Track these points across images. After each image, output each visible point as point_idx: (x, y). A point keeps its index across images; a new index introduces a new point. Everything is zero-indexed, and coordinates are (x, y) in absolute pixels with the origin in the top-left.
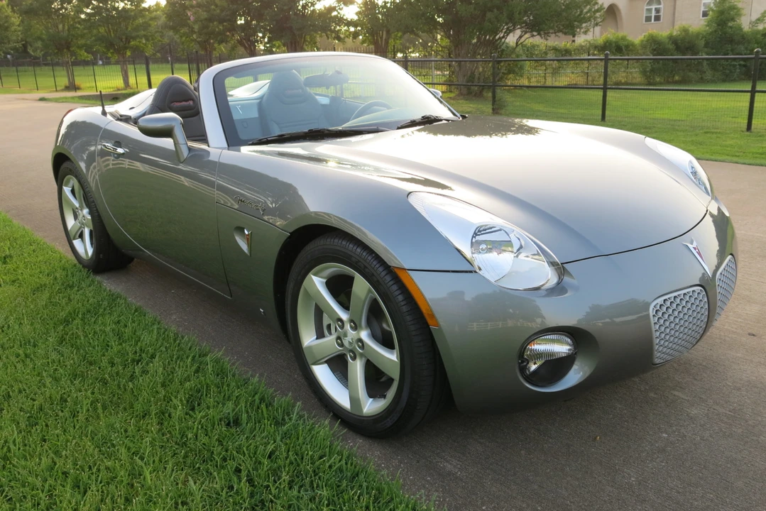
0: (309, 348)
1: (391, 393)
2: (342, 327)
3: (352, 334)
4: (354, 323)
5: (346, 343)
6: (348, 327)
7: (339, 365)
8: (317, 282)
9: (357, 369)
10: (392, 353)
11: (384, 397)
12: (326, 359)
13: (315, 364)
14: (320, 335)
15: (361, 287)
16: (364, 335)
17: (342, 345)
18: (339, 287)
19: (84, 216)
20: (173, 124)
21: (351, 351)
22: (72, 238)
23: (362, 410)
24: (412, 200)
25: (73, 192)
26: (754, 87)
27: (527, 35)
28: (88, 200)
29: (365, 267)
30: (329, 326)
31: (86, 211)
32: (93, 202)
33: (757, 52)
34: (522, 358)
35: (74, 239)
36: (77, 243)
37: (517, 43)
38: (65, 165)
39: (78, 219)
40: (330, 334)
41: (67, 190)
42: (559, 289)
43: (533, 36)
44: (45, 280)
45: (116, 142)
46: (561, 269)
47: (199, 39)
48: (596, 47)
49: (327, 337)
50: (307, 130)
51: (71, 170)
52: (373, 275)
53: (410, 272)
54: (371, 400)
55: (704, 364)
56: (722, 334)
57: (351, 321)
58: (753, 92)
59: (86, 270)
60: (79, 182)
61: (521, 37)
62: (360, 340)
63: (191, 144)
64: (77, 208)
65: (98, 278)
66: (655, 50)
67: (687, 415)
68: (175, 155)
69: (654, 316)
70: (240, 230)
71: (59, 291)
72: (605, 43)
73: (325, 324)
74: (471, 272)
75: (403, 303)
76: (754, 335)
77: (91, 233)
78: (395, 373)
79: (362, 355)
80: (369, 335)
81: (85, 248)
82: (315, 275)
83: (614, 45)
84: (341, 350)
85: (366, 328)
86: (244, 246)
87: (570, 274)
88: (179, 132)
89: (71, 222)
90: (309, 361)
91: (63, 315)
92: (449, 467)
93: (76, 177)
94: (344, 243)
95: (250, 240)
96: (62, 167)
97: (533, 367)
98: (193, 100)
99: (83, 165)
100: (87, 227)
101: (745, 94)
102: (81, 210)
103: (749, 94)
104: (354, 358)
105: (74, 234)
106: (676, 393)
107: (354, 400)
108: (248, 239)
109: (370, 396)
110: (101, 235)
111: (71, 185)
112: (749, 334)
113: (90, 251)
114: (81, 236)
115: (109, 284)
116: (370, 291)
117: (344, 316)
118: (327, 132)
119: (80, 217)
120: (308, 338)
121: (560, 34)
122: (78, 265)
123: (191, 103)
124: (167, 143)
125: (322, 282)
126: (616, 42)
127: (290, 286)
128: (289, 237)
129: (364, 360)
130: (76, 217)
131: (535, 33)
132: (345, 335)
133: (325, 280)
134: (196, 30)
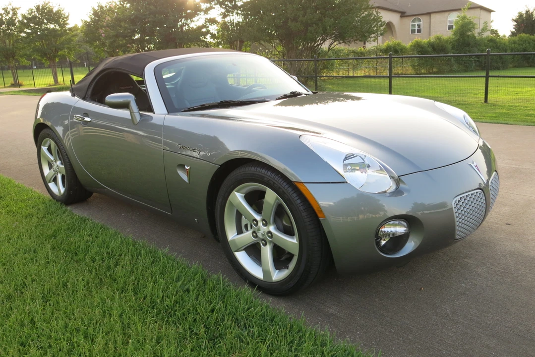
0: (233, 241)
1: (292, 265)
2: (257, 225)
3: (263, 229)
4: (266, 221)
5: (260, 235)
6: (260, 224)
8: (238, 197)
9: (267, 252)
10: (293, 239)
11: (287, 268)
12: (243, 248)
13: (236, 251)
14: (240, 232)
15: (271, 197)
16: (272, 228)
17: (256, 237)
19: (57, 166)
20: (129, 99)
21: (263, 240)
22: (48, 182)
23: (272, 279)
24: (302, 139)
25: (49, 150)
26: (487, 74)
29: (274, 183)
30: (246, 226)
31: (59, 162)
32: (67, 155)
33: (488, 51)
34: (378, 237)
35: (49, 182)
36: (52, 185)
37: (329, 48)
38: (44, 131)
39: (54, 168)
40: (247, 230)
41: (44, 149)
42: (398, 192)
44: (31, 211)
45: (85, 113)
48: (381, 51)
49: (245, 233)
50: (219, 102)
51: (48, 135)
52: (280, 188)
53: (304, 184)
54: (277, 271)
55: (481, 242)
56: (490, 225)
57: (263, 220)
58: (487, 77)
59: (59, 203)
60: (56, 142)
62: (270, 232)
64: (52, 161)
65: (69, 208)
66: (420, 52)
67: (476, 273)
69: (455, 207)
70: (182, 166)
71: (44, 217)
72: (387, 48)
73: (243, 224)
74: (343, 182)
75: (300, 205)
76: (509, 224)
77: (63, 177)
78: (296, 251)
80: (275, 229)
81: (59, 189)
82: (237, 192)
83: (393, 49)
84: (255, 240)
85: (273, 224)
86: (185, 177)
87: (403, 183)
89: (46, 171)
90: (233, 249)
91: (50, 232)
92: (331, 311)
93: (53, 139)
95: (188, 173)
96: (41, 133)
97: (383, 243)
100: (60, 173)
101: (482, 78)
102: (56, 162)
103: (485, 78)
104: (265, 245)
105: (49, 179)
106: (466, 260)
107: (266, 273)
108: (188, 172)
109: (277, 269)
110: (72, 178)
111: (47, 145)
112: (506, 224)
113: (62, 190)
114: (55, 180)
115: (77, 212)
116: (277, 199)
117: (258, 218)
118: (232, 102)
119: (55, 167)
120: (231, 234)
121: (357, 42)
122: (53, 200)
125: (241, 196)
126: (394, 47)
127: (219, 200)
128: (219, 168)
130: (50, 167)
131: (341, 41)
132: (259, 230)
133: (244, 195)
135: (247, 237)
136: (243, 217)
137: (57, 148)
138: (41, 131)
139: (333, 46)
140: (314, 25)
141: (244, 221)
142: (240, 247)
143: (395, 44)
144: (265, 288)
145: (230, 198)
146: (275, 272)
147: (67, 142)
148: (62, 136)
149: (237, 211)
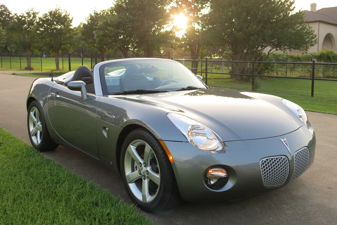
0: (128, 176)
2: (141, 166)
3: (144, 169)
4: (145, 164)
5: (142, 173)
6: (143, 166)
7: (139, 183)
8: (132, 148)
10: (158, 175)
13: (130, 183)
14: (133, 170)
16: (149, 168)
18: (141, 150)
19: (38, 125)
20: (81, 85)
22: (31, 135)
23: (146, 201)
25: (35, 114)
27: (274, 49)
28: (42, 118)
29: (149, 140)
30: (136, 167)
31: (39, 123)
32: (44, 118)
35: (33, 136)
36: (34, 138)
38: (33, 102)
39: (36, 127)
40: (137, 170)
41: (32, 114)
43: (277, 50)
45: (57, 92)
46: (224, 143)
47: (98, 46)
48: (316, 57)
50: (136, 90)
51: (35, 104)
52: (152, 143)
53: (164, 141)
54: (150, 196)
55: (302, 197)
56: (316, 187)
57: (144, 163)
59: (37, 150)
60: (38, 110)
61: (270, 50)
62: (147, 171)
63: (88, 94)
64: (35, 122)
65: (42, 154)
67: (285, 213)
68: (81, 99)
70: (105, 128)
71: (25, 157)
73: (135, 166)
74: (187, 142)
75: (162, 154)
76: (330, 188)
79: (148, 178)
80: (150, 169)
81: (37, 140)
82: (132, 145)
83: (326, 56)
84: (140, 176)
85: (150, 166)
88: (84, 89)
89: (32, 128)
91: (27, 165)
93: (37, 107)
94: (143, 131)
95: (108, 132)
96: (31, 104)
98: (91, 76)
99: (41, 102)
100: (39, 130)
102: (37, 123)
105: (32, 134)
106: (284, 206)
107: (144, 197)
108: (107, 132)
110: (45, 134)
111: (34, 111)
112: (328, 188)
113: (39, 141)
114: (36, 135)
115: (46, 156)
116: (151, 150)
117: (142, 162)
118: (144, 91)
119: (37, 126)
120: (128, 172)
121: (292, 49)
122: (33, 148)
123: (90, 77)
124: (78, 93)
125: (134, 148)
126: (327, 55)
127: (122, 150)
128: (123, 130)
129: (149, 180)
130: (34, 126)
131: (278, 49)
132: (142, 169)
133: (136, 147)
134: (97, 42)
135: (136, 174)
136: (135, 162)
137: (39, 114)
138: (31, 102)
139: (271, 52)
140: (256, 35)
141: (136, 164)
142: (131, 180)
143: (328, 52)
144: (142, 206)
145: (128, 149)
146: (149, 196)
147: (45, 110)
148: (42, 106)
149: (132, 158)
